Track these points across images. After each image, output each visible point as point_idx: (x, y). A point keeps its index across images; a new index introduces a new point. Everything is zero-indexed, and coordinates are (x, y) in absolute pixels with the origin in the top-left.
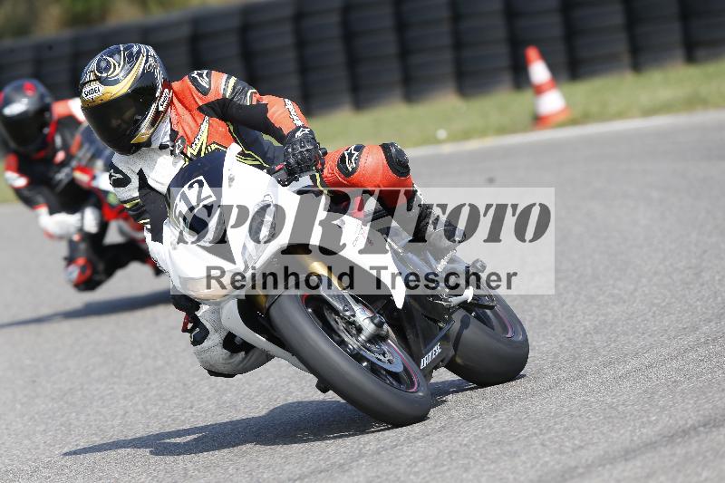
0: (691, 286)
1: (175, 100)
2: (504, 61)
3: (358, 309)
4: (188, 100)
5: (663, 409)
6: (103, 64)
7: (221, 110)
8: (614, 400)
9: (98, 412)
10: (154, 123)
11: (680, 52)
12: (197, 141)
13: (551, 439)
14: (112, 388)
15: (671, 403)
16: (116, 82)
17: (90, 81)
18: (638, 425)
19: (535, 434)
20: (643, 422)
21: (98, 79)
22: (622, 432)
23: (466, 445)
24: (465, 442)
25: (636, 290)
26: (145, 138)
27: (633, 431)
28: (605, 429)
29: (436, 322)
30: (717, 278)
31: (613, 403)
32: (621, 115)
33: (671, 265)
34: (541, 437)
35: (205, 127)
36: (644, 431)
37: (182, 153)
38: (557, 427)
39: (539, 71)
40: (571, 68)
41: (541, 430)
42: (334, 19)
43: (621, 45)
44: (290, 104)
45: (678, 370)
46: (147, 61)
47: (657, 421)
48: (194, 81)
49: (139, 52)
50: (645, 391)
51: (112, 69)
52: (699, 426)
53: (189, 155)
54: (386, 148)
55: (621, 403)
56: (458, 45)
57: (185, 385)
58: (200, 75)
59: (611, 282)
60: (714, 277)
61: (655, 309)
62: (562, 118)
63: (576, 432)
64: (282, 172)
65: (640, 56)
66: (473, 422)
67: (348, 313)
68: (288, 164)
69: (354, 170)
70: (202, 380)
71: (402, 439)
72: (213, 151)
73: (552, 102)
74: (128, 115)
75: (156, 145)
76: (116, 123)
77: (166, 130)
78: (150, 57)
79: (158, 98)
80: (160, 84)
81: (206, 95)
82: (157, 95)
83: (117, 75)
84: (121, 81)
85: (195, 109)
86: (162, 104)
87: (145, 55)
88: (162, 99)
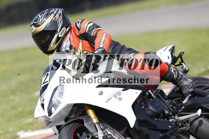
7: (86, 37)
16: (39, 25)
21: (34, 24)
58: (78, 23)
76: (43, 42)
77: (68, 45)
78: (57, 14)
79: (58, 32)
80: (60, 25)
81: (79, 31)
82: (58, 31)
83: (40, 23)
84: (41, 25)
85: (77, 36)
86: (61, 34)
87: (55, 13)
88: (61, 32)
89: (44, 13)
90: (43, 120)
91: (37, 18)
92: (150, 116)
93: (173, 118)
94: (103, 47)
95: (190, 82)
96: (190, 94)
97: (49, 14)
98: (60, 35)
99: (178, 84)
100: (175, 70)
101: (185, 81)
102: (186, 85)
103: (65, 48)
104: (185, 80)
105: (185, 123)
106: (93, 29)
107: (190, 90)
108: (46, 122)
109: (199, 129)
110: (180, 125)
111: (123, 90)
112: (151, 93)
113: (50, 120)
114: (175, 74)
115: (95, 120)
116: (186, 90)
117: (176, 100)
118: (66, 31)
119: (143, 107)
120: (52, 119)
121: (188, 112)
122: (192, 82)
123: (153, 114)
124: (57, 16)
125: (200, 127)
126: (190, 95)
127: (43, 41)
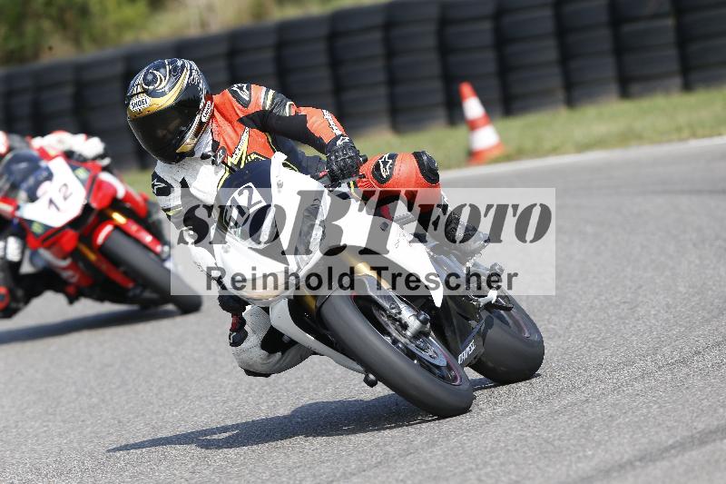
0: (627, 321)
1: (216, 113)
2: (439, 97)
3: (403, 306)
4: (230, 113)
5: (599, 443)
6: (150, 77)
7: (261, 121)
8: (550, 435)
9: (33, 450)
10: (197, 134)
11: (614, 87)
12: (237, 151)
13: (487, 475)
14: (47, 426)
15: (607, 438)
16: (163, 94)
17: (137, 94)
18: (573, 459)
19: (471, 469)
20: (579, 457)
21: (145, 91)
22: (558, 466)
23: (402, 480)
24: (400, 478)
25: (571, 325)
26: (189, 148)
27: (570, 466)
28: (541, 464)
29: (468, 319)
30: (653, 312)
31: (550, 438)
32: (555, 151)
33: (606, 299)
34: (477, 472)
35: (245, 137)
36: (579, 465)
37: (223, 162)
38: (493, 462)
39: (473, 107)
40: (505, 103)
41: (477, 465)
42: (268, 55)
43: (555, 80)
44: (328, 115)
45: (614, 405)
46: (190, 75)
47: (593, 455)
48: (234, 94)
49: (183, 66)
50: (581, 426)
51: (159, 82)
52: (636, 460)
53: (229, 164)
54: (418, 156)
55: (557, 437)
56: (392, 82)
57: (119, 422)
58: (241, 89)
59: (547, 317)
60: (649, 311)
61: (589, 343)
62: (496, 153)
63: (512, 466)
64: (326, 178)
65: (574, 92)
66: (408, 458)
67: (394, 311)
68: (332, 171)
69: (389, 177)
70: (137, 417)
71: (338, 475)
72: (253, 161)
73: (486, 137)
74: (173, 126)
75: (198, 155)
81: (246, 107)
82: (200, 107)
83: (163, 87)
84: (168, 93)
85: (236, 120)
86: (205, 115)
87: (189, 68)
88: (205, 111)
89: (164, 68)
97: (178, 68)
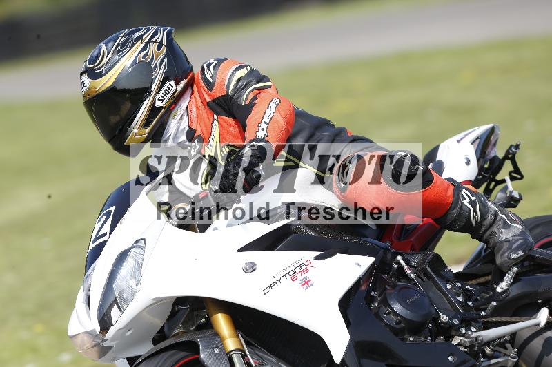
7: (228, 107)
12: (211, 141)
21: (87, 71)
35: (216, 125)
48: (202, 73)
51: (100, 59)
58: (209, 67)
76: (114, 119)
77: (182, 127)
78: (151, 44)
79: (154, 92)
80: (159, 75)
81: (211, 90)
82: (152, 89)
83: (103, 69)
84: (106, 73)
85: (206, 104)
86: (161, 98)
87: (146, 41)
88: (161, 93)
89: (115, 41)
90: (88, 342)
91: (96, 53)
92: (392, 329)
93: (463, 335)
94: (266, 138)
95: (517, 232)
96: (515, 265)
97: (131, 41)
98: (159, 100)
99: (485, 237)
100: (473, 198)
101: (503, 230)
102: (507, 240)
103: (174, 138)
104: (503, 228)
105: (503, 345)
106: (246, 86)
107: (514, 256)
108: (95, 348)
109: (543, 362)
110: (488, 350)
111: (317, 258)
112: (403, 263)
113: (106, 344)
114: (475, 211)
115: (231, 344)
116: (502, 255)
117: (478, 284)
118: (176, 90)
119: (377, 304)
120: (113, 339)
121: (511, 316)
122: (522, 233)
123: (402, 325)
124: (152, 47)
125: (546, 357)
126: (516, 269)
127: (112, 117)
